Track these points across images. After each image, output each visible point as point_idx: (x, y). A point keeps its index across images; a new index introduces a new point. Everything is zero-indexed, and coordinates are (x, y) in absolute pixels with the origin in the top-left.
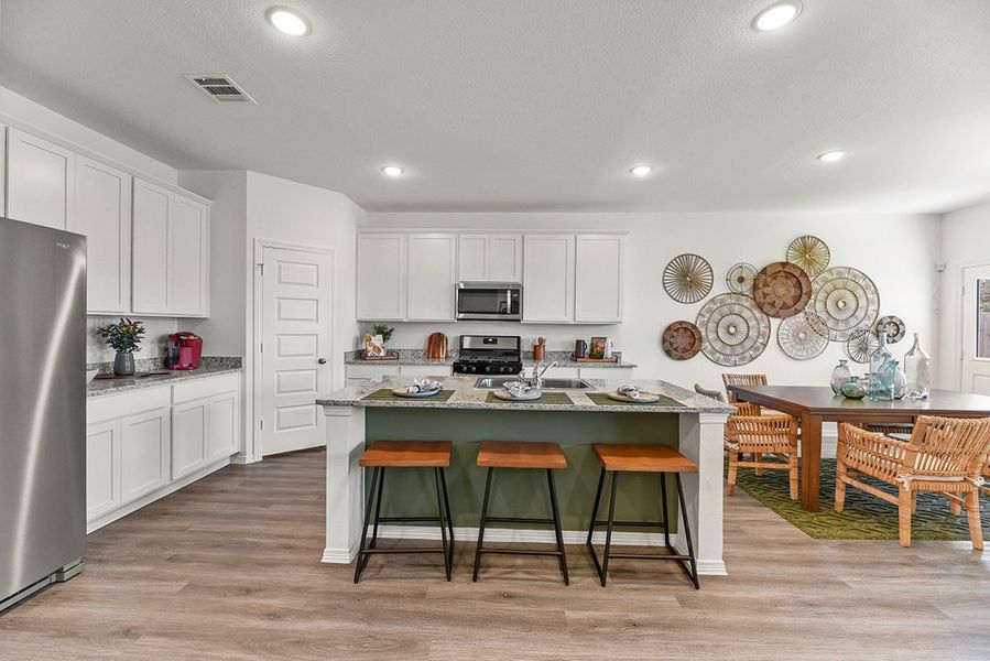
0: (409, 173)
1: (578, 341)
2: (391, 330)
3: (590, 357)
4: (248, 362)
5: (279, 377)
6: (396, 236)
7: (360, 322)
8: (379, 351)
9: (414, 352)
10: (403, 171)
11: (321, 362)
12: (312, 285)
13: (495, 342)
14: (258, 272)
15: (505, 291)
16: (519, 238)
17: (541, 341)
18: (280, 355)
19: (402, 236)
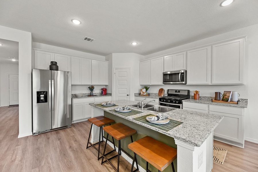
0: (139, 43)
1: (216, 93)
2: (149, 87)
3: (222, 100)
4: (113, 94)
5: (119, 98)
6: (148, 61)
7: (141, 85)
8: (144, 93)
9: (155, 94)
10: (137, 43)
11: (128, 95)
12: (126, 77)
13: (179, 92)
14: (114, 75)
15: (179, 74)
16: (185, 53)
17: (197, 92)
18: (119, 93)
19: (149, 61)
